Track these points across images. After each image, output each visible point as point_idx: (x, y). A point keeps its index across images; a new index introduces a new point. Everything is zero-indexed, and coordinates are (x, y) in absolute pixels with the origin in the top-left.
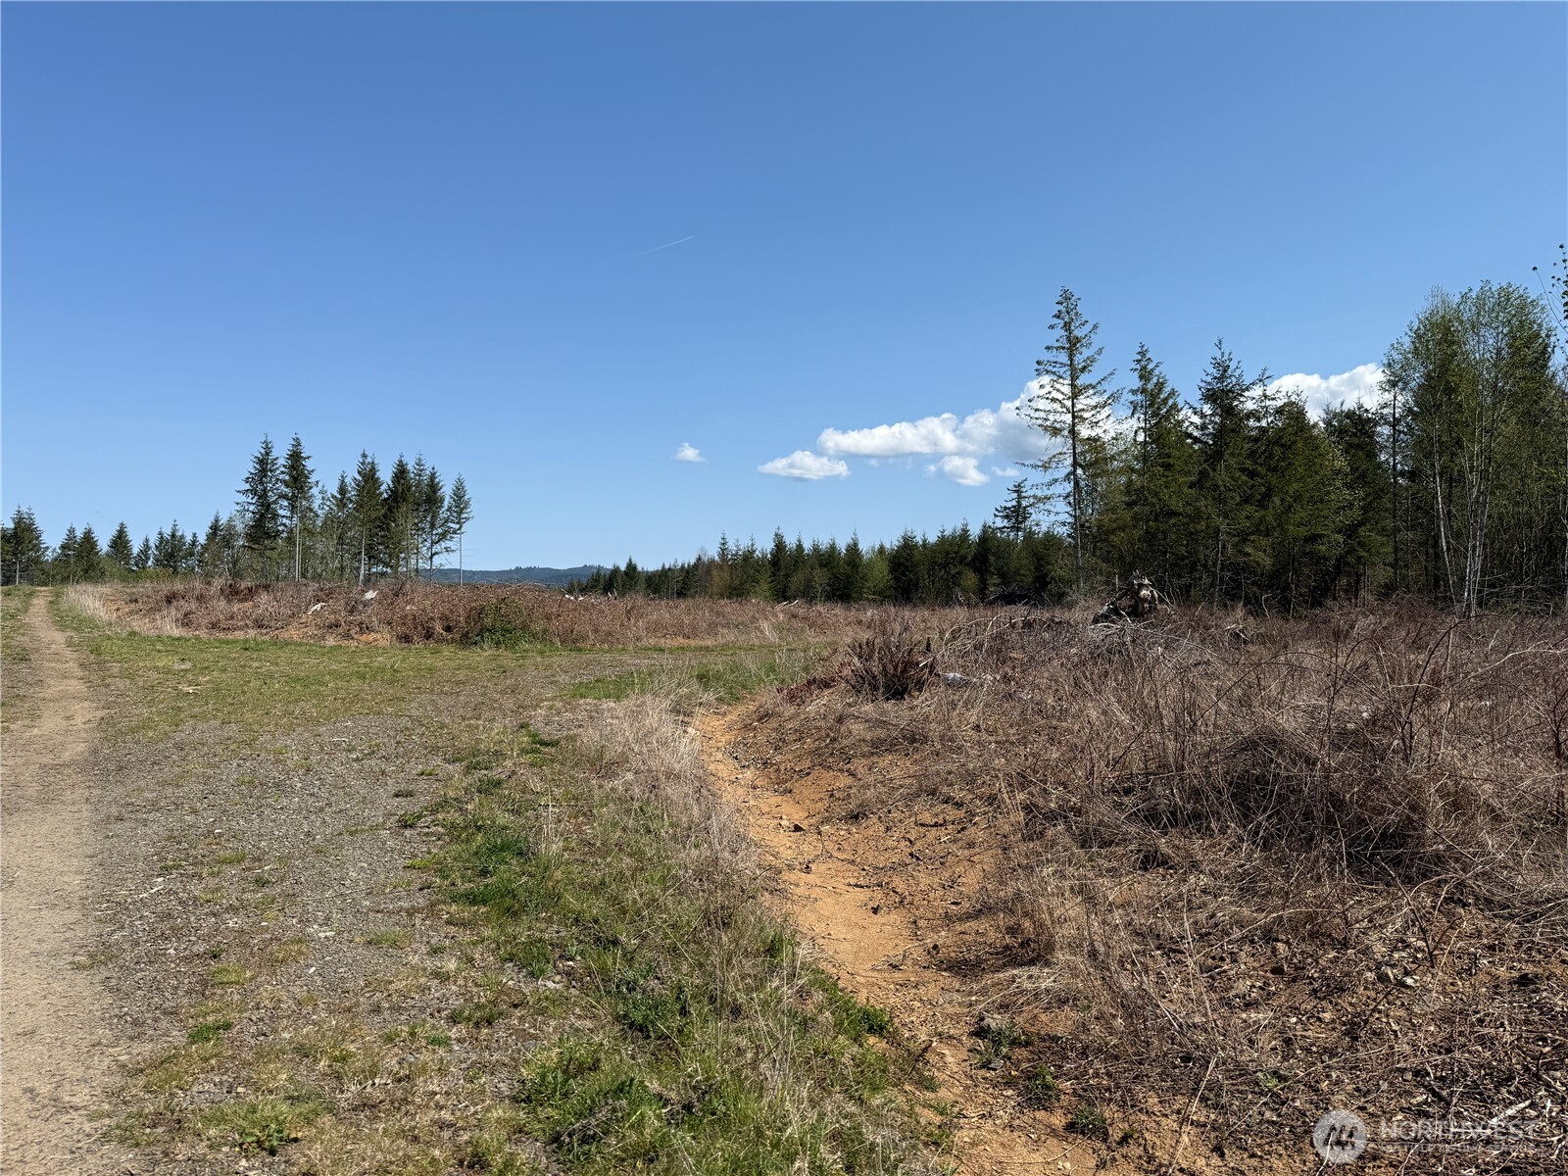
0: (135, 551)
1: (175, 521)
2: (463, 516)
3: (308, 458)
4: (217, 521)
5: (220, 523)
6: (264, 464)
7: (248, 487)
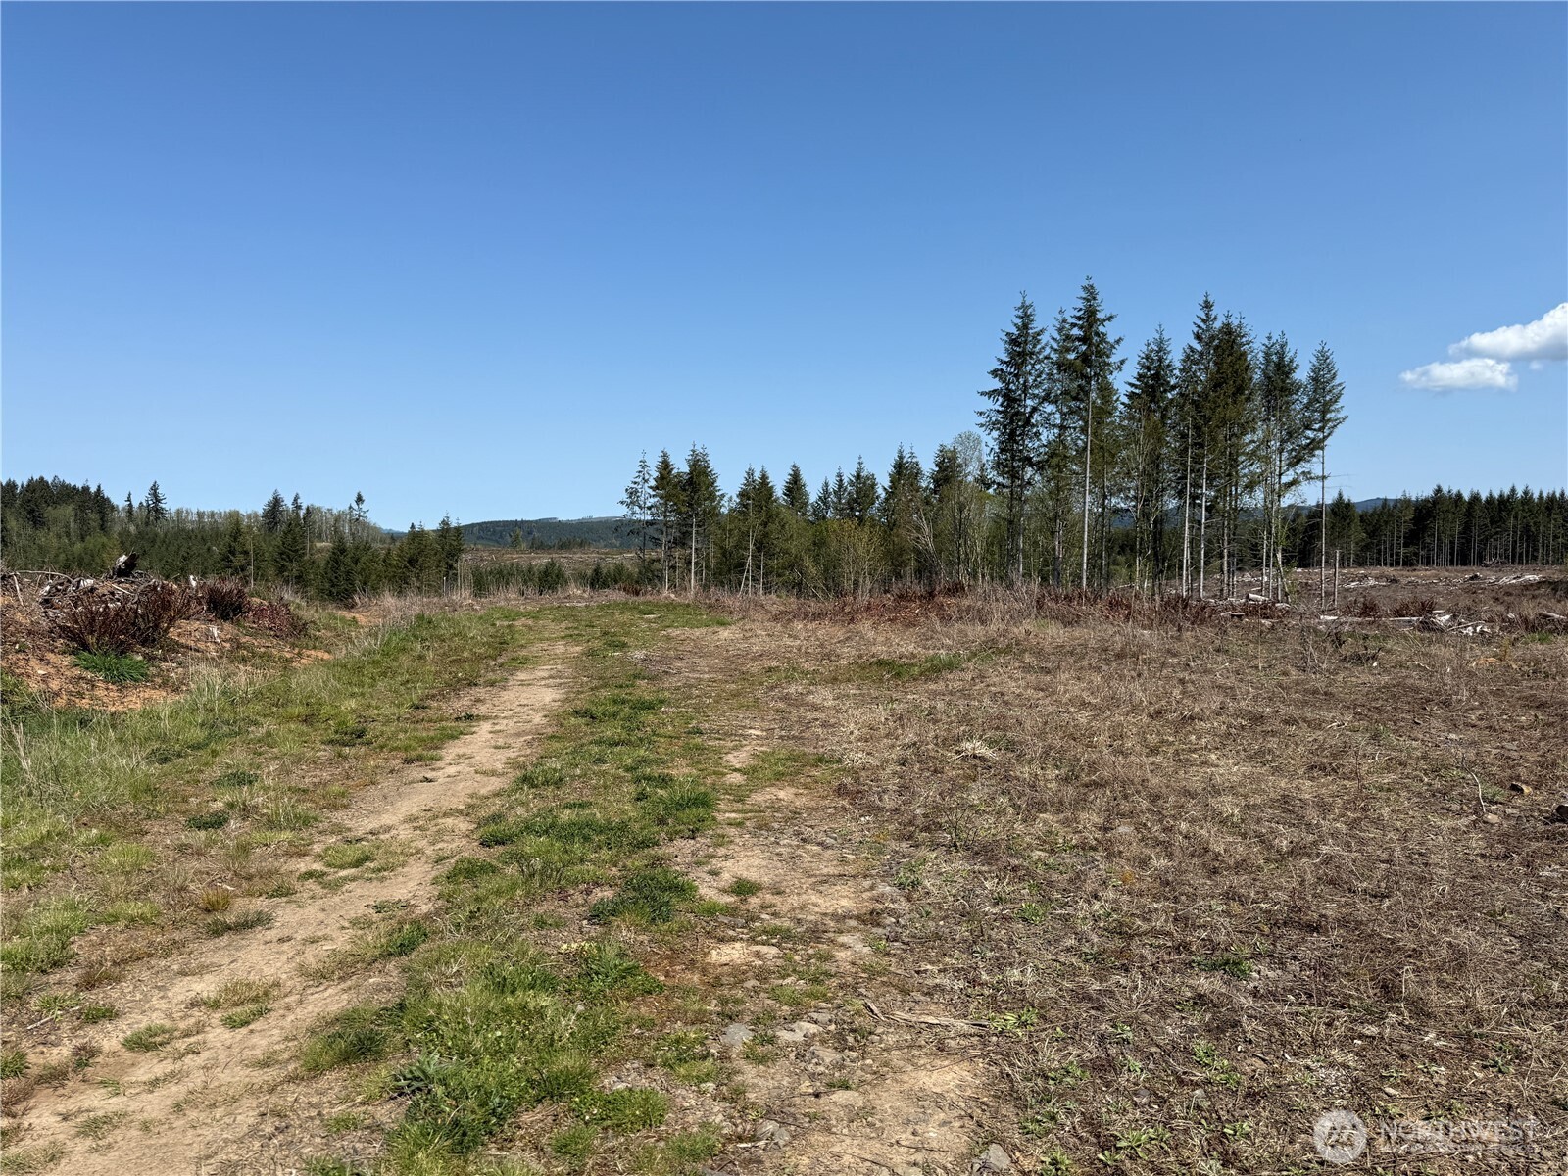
0: (813, 498)
1: (860, 458)
2: (1329, 416)
3: (1109, 319)
4: (901, 457)
5: (905, 460)
6: (1021, 347)
7: (997, 384)
